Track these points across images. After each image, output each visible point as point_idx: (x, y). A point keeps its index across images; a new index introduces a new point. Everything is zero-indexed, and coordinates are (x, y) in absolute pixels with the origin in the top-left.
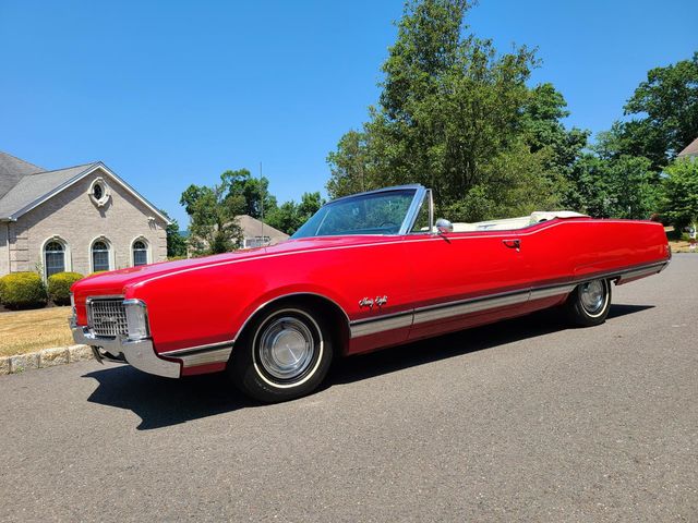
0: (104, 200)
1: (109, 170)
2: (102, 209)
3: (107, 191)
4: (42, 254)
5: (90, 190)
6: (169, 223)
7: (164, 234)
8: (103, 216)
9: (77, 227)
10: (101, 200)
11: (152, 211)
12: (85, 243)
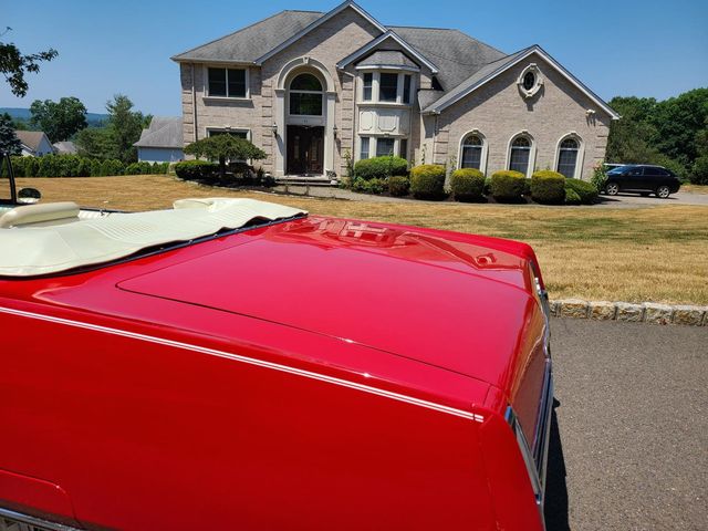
0: (534, 90)
1: (546, 54)
2: (530, 102)
3: (540, 78)
4: (459, 148)
5: (520, 80)
6: (615, 118)
7: (606, 131)
8: (530, 109)
9: (499, 121)
10: (530, 91)
11: (593, 102)
12: (504, 138)
